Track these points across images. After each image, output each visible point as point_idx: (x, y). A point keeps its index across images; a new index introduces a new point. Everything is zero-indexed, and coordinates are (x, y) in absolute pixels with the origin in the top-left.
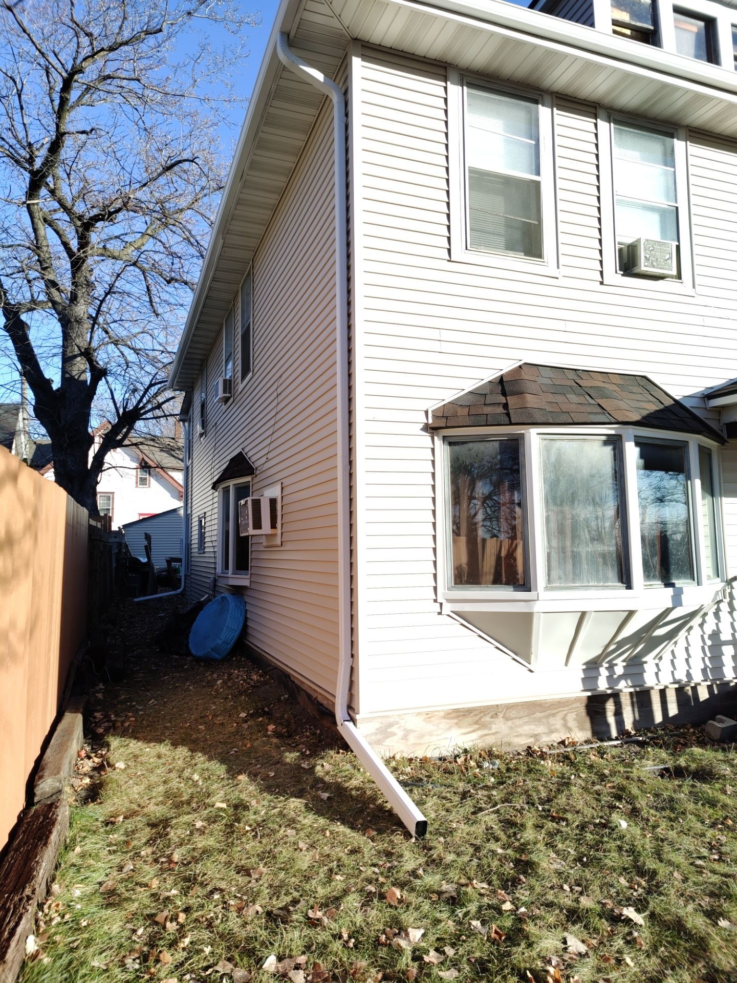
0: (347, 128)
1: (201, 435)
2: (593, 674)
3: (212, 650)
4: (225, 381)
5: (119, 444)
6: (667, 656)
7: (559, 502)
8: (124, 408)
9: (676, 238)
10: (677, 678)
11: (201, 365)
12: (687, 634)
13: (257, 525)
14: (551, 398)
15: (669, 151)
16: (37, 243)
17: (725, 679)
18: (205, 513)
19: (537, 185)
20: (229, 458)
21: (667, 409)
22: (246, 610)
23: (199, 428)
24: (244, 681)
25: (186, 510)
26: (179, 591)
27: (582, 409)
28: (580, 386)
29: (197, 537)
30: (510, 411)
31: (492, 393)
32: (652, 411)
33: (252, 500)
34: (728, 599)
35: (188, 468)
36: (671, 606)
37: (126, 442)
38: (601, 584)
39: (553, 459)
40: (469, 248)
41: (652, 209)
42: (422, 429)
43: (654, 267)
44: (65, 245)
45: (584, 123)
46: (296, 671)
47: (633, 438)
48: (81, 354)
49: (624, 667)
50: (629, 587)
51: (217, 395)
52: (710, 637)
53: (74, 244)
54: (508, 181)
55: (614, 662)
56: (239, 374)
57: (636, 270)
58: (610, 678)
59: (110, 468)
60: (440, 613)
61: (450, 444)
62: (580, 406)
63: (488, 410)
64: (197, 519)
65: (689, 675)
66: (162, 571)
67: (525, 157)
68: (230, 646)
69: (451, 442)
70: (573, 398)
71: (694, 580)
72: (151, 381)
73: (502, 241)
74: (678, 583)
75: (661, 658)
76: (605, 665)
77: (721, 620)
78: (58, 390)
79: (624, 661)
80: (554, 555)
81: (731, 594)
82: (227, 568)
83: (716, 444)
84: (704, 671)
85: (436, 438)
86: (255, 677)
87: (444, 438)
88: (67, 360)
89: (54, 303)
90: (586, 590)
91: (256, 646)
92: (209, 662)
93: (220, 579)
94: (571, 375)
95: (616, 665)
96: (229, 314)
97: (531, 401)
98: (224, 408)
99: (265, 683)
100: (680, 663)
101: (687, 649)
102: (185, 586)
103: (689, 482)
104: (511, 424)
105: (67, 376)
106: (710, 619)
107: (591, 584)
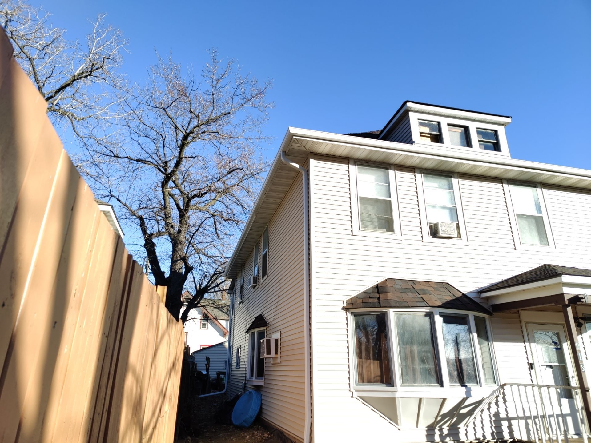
0: (308, 184)
1: (240, 303)
2: (431, 433)
3: (244, 421)
4: (254, 277)
5: (195, 306)
6: (471, 425)
7: (405, 344)
8: (200, 286)
9: (457, 220)
10: (478, 437)
11: (242, 266)
12: (481, 413)
13: (269, 352)
14: (400, 295)
15: (450, 183)
16: (165, 206)
17: (505, 439)
18: (241, 346)
19: (390, 201)
20: (255, 316)
21: (457, 299)
22: (262, 399)
23: (239, 299)
24: (260, 437)
25: (229, 343)
26: (224, 391)
27: (414, 300)
28: (414, 289)
29: (235, 359)
30: (381, 301)
31: (373, 292)
32: (449, 300)
33: (267, 340)
34: (502, 396)
35: (231, 320)
36: (465, 397)
37: (199, 305)
38: (428, 384)
39: (401, 323)
40: (360, 229)
41: (444, 208)
42: (341, 309)
43: (446, 234)
44: (177, 205)
45: (410, 175)
46: (286, 430)
47: (438, 313)
48: (181, 259)
49: (448, 430)
50: (442, 386)
51: (250, 284)
52: (494, 415)
53: (182, 206)
54: (376, 201)
55: (443, 427)
56: (261, 275)
57: (438, 235)
58: (441, 435)
59: (190, 319)
60: (352, 397)
61: (355, 316)
62: (413, 299)
63: (371, 300)
64: (236, 349)
65: (484, 436)
66: (214, 379)
67: (384, 190)
68: (253, 419)
69: (355, 315)
70: (410, 294)
71: (478, 384)
72: (215, 272)
73: (376, 224)
74: (469, 385)
75: (467, 426)
76: (438, 428)
77: (500, 406)
78: (168, 278)
79: (448, 426)
80: (404, 369)
81: (503, 393)
82: (252, 375)
83: (487, 315)
84: (492, 434)
85: (348, 313)
86: (266, 435)
87: (352, 313)
88: (174, 262)
89: (170, 235)
90: (421, 387)
91: (266, 419)
92: (241, 428)
93: (249, 382)
94: (410, 283)
95: (444, 428)
96: (257, 244)
97: (390, 296)
98: (253, 290)
99: (271, 438)
100: (479, 428)
101: (482, 422)
102: (227, 388)
103: (471, 334)
104: (380, 307)
105: (173, 270)
106: (493, 405)
107: (423, 384)
